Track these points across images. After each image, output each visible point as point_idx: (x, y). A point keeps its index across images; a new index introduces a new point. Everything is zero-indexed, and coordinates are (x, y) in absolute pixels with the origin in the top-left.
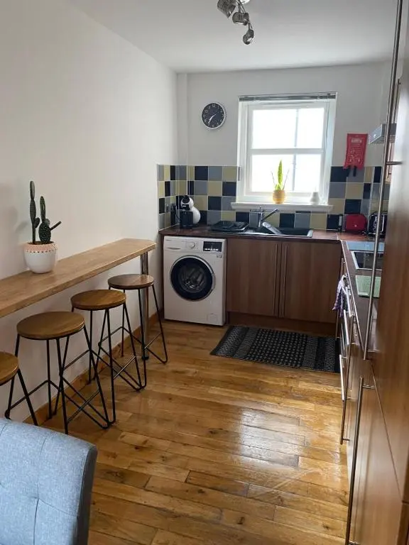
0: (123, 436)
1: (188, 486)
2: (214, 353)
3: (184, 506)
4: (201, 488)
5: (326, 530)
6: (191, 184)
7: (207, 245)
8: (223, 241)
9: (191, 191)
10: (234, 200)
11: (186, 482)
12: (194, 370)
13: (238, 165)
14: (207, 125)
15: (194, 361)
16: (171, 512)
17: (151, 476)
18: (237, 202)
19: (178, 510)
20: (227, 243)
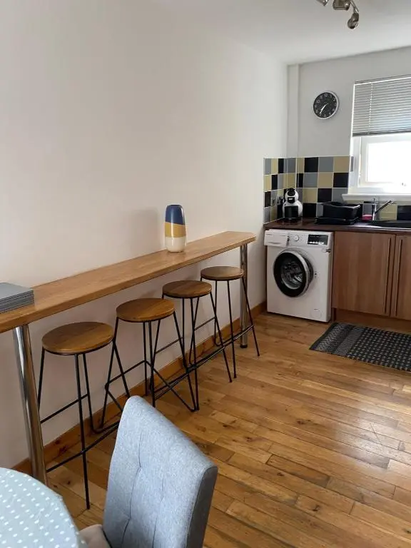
0: (214, 414)
1: (268, 468)
2: (313, 348)
3: (262, 484)
4: (281, 472)
5: (406, 534)
6: (300, 176)
7: (312, 239)
8: (329, 234)
9: (300, 184)
10: (346, 192)
11: (267, 463)
12: (291, 363)
13: (351, 154)
14: (318, 114)
15: (292, 354)
16: (249, 487)
17: (234, 453)
18: (350, 193)
19: (256, 487)
20: (334, 236)
